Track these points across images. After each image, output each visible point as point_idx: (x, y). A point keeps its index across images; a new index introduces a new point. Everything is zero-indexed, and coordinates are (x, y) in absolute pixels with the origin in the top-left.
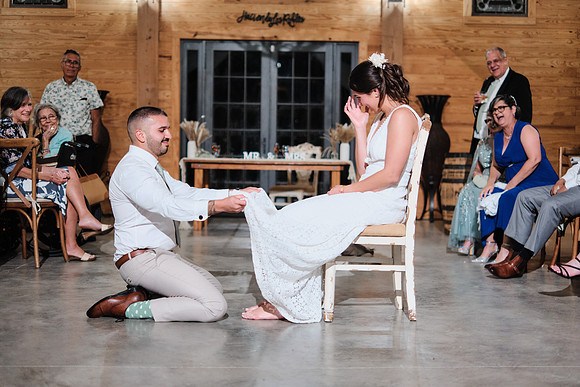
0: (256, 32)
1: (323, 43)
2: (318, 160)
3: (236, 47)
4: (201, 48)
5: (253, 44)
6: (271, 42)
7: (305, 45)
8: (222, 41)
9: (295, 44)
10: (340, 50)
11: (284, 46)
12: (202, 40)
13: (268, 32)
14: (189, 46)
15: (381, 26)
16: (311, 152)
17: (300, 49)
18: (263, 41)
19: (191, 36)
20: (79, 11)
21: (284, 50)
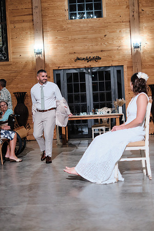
0: (82, 64)
1: (109, 67)
2: (110, 114)
3: (75, 71)
4: (61, 73)
5: (81, 69)
6: (88, 68)
7: (102, 68)
8: (69, 69)
9: (98, 68)
10: (116, 69)
11: (94, 69)
12: (61, 69)
13: (87, 64)
14: (56, 72)
15: (132, 58)
16: (107, 111)
17: (100, 70)
18: (85, 68)
19: (57, 68)
20: (13, 62)
21: (94, 71)
